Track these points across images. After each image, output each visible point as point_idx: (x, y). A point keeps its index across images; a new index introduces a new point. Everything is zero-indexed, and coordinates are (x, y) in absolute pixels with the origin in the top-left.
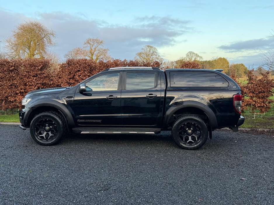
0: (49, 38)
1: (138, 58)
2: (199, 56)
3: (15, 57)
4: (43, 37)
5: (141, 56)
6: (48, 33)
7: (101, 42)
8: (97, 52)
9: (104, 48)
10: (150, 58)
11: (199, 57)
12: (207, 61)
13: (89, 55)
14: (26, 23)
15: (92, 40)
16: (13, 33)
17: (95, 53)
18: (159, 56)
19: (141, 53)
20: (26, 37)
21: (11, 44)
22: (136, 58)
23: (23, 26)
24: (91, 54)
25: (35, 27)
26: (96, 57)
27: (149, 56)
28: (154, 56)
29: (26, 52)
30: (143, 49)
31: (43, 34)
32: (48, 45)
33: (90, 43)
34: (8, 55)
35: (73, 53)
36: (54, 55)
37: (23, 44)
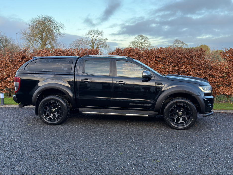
0: (58, 30)
1: (132, 46)
2: (184, 43)
3: (30, 47)
4: (53, 29)
5: (134, 45)
6: (57, 26)
7: (101, 33)
8: (97, 41)
9: (103, 38)
10: (142, 46)
11: (184, 45)
12: (190, 48)
13: (91, 45)
14: (38, 17)
15: (93, 31)
16: (28, 26)
17: (96, 42)
18: (150, 44)
19: (134, 42)
20: (39, 30)
21: (26, 35)
22: (130, 46)
23: (36, 20)
24: (92, 43)
25: (46, 21)
26: (96, 46)
27: (141, 45)
28: (146, 44)
29: (38, 43)
30: (136, 38)
31: (53, 27)
32: (58, 36)
33: (92, 34)
34: (24, 45)
35: (76, 43)
36: (63, 45)
37: (36, 35)
